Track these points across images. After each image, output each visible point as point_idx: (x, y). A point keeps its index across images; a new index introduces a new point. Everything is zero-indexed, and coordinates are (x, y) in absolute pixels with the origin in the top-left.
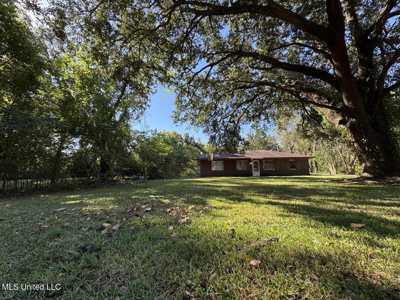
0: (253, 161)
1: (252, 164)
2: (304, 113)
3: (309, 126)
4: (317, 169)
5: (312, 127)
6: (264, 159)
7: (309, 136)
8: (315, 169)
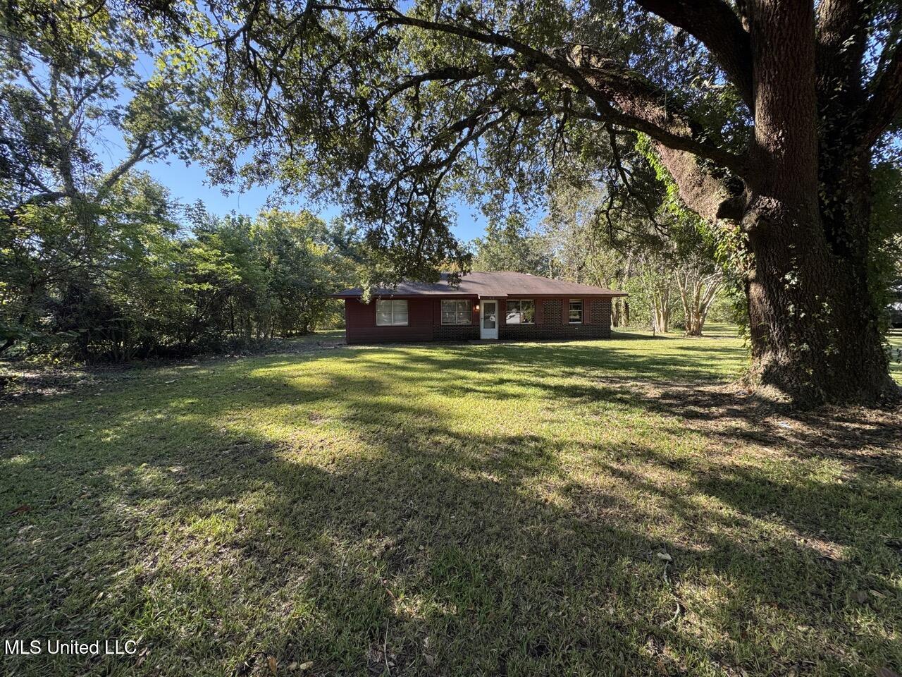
0: (483, 302)
1: (480, 310)
2: (617, 177)
3: (623, 214)
4: (628, 318)
5: (629, 219)
6: (510, 296)
7: (621, 242)
8: (624, 317)
